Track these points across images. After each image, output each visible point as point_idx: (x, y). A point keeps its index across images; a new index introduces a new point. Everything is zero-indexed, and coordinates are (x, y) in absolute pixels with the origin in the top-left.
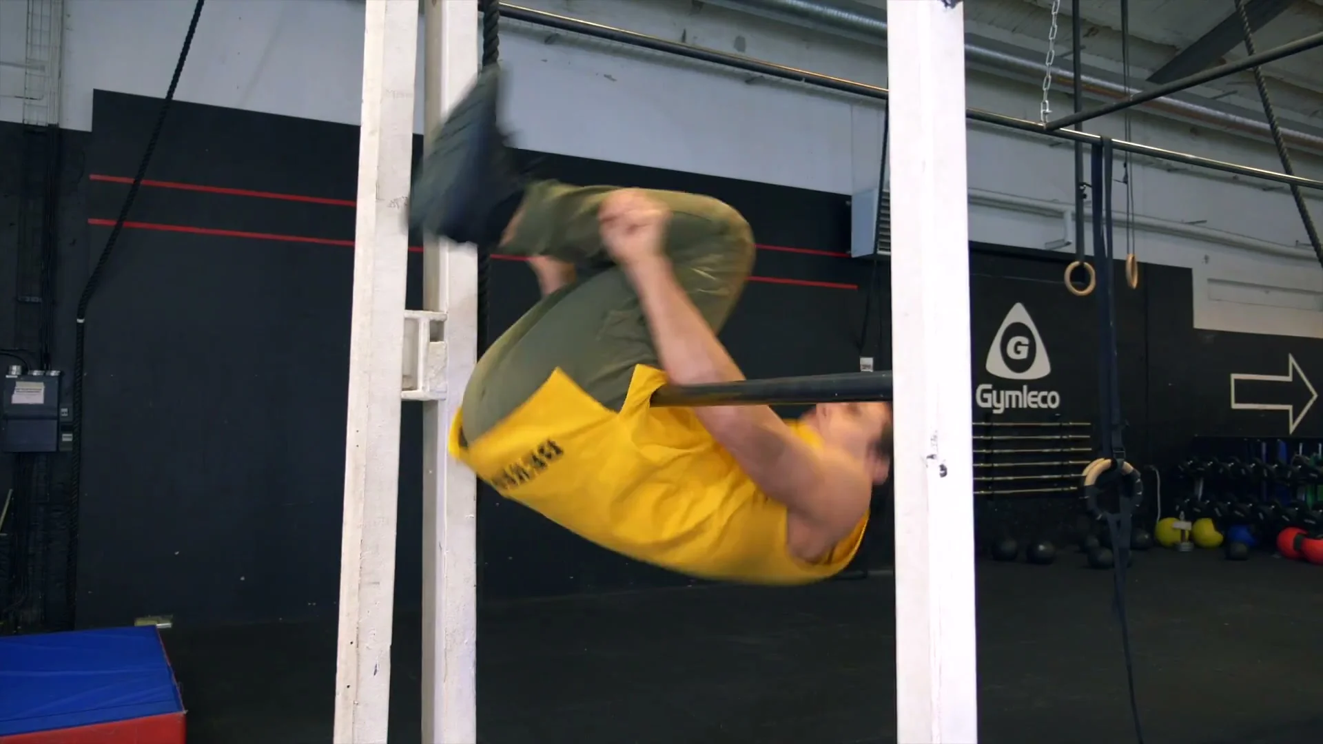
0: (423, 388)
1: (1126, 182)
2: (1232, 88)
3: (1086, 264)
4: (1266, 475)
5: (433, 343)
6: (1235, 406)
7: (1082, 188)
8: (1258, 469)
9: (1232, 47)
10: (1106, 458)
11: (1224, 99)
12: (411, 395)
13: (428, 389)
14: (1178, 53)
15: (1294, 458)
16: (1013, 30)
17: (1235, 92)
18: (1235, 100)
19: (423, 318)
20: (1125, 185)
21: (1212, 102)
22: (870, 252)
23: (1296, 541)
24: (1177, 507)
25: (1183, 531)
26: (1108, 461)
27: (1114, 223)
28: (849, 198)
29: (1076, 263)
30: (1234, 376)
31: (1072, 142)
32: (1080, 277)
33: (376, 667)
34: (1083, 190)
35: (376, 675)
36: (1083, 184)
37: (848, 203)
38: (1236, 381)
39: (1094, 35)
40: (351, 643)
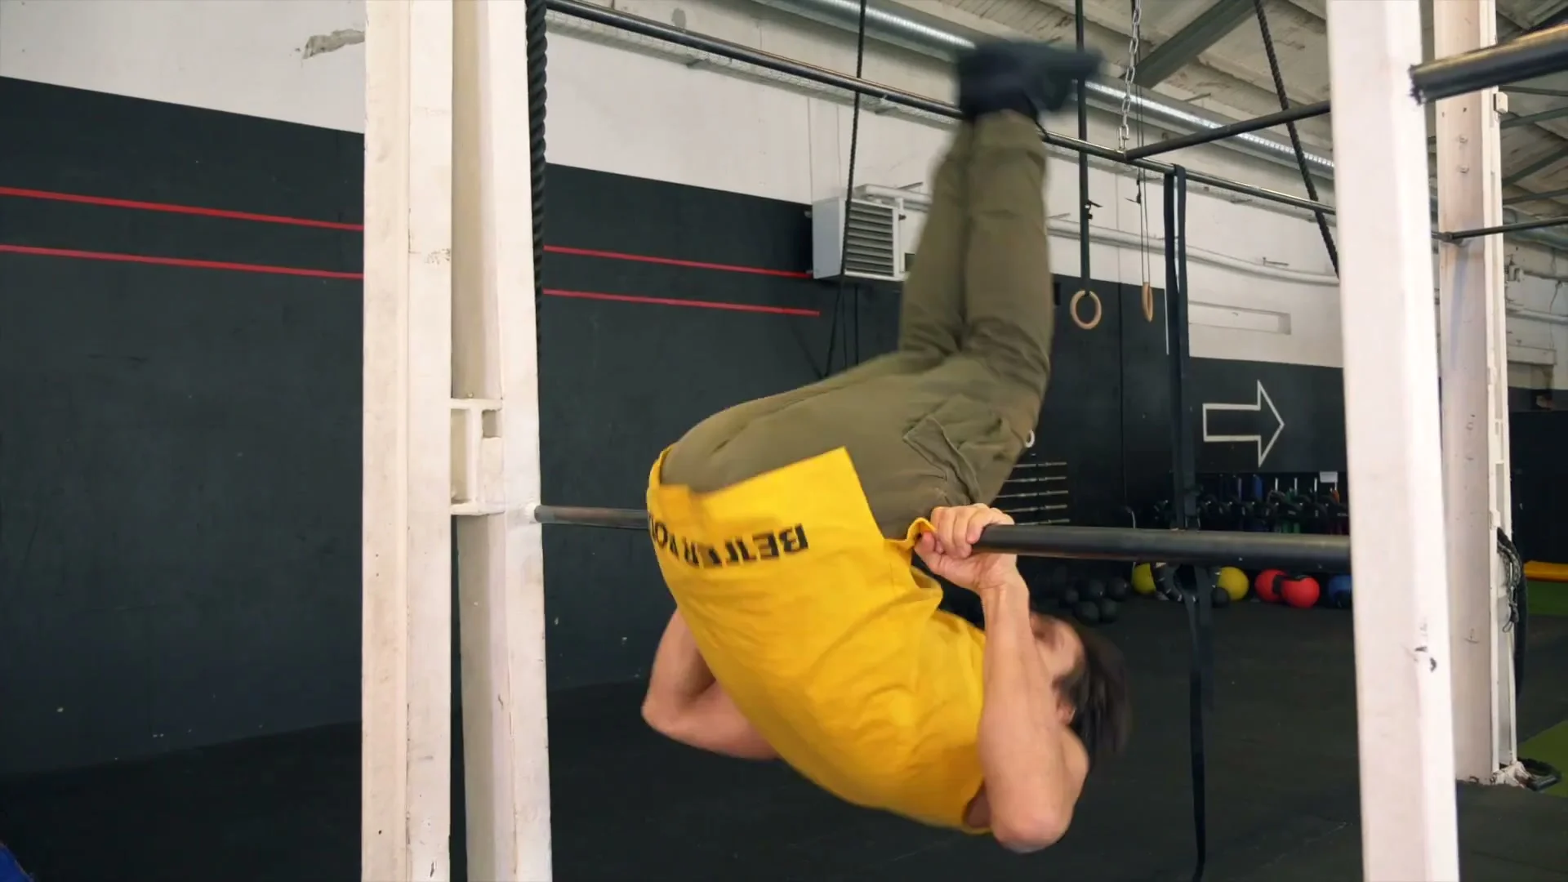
0: (477, 499)
1: (1138, 201)
2: (1206, 90)
3: (1092, 294)
4: (1244, 513)
5: (486, 440)
6: (1208, 439)
7: (1087, 207)
8: (1236, 507)
11: (1198, 103)
12: (460, 509)
13: (483, 500)
14: (1152, 50)
15: (1270, 494)
16: (982, 16)
17: (1209, 95)
18: (1208, 104)
19: (474, 407)
20: (1139, 205)
21: (1184, 105)
22: (837, 272)
23: (1274, 582)
28: (809, 208)
29: (1082, 293)
30: (1206, 407)
31: (1076, 154)
32: (1086, 309)
33: (433, 865)
34: (1088, 210)
35: (434, 874)
36: (1090, 203)
37: (807, 213)
38: (1209, 411)
39: (1066, 25)
40: (380, 832)
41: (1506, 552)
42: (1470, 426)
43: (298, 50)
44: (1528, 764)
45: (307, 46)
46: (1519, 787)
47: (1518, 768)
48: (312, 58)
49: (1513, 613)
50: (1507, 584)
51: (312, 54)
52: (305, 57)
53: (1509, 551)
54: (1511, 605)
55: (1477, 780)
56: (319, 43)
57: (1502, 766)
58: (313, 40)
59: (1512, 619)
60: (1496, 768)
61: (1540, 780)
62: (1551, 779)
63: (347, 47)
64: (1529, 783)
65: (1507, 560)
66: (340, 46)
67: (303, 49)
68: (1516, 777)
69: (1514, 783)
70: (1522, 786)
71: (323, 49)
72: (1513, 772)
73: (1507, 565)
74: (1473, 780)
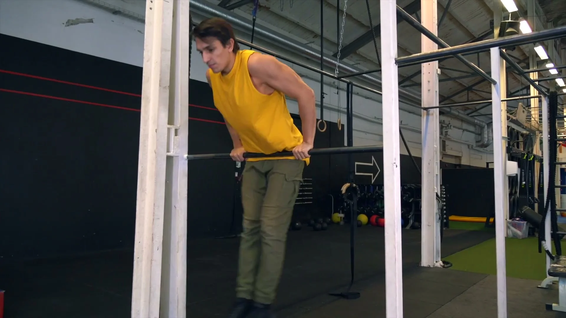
0: (173, 152)
1: (338, 94)
2: (358, 62)
3: (324, 121)
4: (367, 197)
5: (176, 137)
6: (356, 174)
8: (365, 195)
9: (360, 48)
10: (349, 183)
11: (356, 66)
12: (169, 154)
13: (174, 153)
15: (375, 191)
17: (359, 64)
18: (358, 66)
19: (173, 128)
20: (338, 95)
21: (352, 66)
23: (376, 219)
24: (339, 209)
25: (341, 217)
26: (350, 184)
27: (324, 107)
29: (321, 121)
30: (356, 163)
33: (158, 248)
34: (323, 95)
35: (159, 250)
36: (324, 93)
38: (357, 165)
39: (316, 38)
40: (139, 242)
41: (438, 200)
42: (429, 163)
43: (63, 24)
44: (444, 262)
45: (67, 23)
46: (440, 268)
47: (441, 262)
48: (68, 27)
49: (440, 217)
50: (439, 209)
51: (68, 26)
52: (66, 26)
53: (439, 199)
54: (439, 215)
55: (429, 266)
56: (71, 22)
57: (436, 262)
58: (69, 21)
59: (440, 219)
60: (435, 262)
61: (446, 266)
62: (449, 265)
63: (80, 24)
64: (444, 267)
65: (438, 202)
66: (78, 24)
67: (65, 23)
68: (440, 265)
69: (440, 266)
70: (442, 267)
71: (72, 24)
72: (440, 264)
73: (439, 203)
74: (428, 266)
